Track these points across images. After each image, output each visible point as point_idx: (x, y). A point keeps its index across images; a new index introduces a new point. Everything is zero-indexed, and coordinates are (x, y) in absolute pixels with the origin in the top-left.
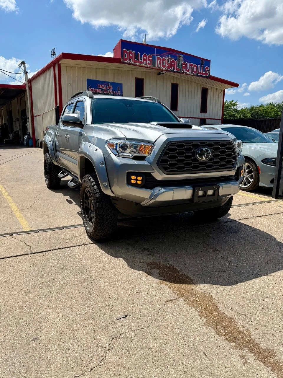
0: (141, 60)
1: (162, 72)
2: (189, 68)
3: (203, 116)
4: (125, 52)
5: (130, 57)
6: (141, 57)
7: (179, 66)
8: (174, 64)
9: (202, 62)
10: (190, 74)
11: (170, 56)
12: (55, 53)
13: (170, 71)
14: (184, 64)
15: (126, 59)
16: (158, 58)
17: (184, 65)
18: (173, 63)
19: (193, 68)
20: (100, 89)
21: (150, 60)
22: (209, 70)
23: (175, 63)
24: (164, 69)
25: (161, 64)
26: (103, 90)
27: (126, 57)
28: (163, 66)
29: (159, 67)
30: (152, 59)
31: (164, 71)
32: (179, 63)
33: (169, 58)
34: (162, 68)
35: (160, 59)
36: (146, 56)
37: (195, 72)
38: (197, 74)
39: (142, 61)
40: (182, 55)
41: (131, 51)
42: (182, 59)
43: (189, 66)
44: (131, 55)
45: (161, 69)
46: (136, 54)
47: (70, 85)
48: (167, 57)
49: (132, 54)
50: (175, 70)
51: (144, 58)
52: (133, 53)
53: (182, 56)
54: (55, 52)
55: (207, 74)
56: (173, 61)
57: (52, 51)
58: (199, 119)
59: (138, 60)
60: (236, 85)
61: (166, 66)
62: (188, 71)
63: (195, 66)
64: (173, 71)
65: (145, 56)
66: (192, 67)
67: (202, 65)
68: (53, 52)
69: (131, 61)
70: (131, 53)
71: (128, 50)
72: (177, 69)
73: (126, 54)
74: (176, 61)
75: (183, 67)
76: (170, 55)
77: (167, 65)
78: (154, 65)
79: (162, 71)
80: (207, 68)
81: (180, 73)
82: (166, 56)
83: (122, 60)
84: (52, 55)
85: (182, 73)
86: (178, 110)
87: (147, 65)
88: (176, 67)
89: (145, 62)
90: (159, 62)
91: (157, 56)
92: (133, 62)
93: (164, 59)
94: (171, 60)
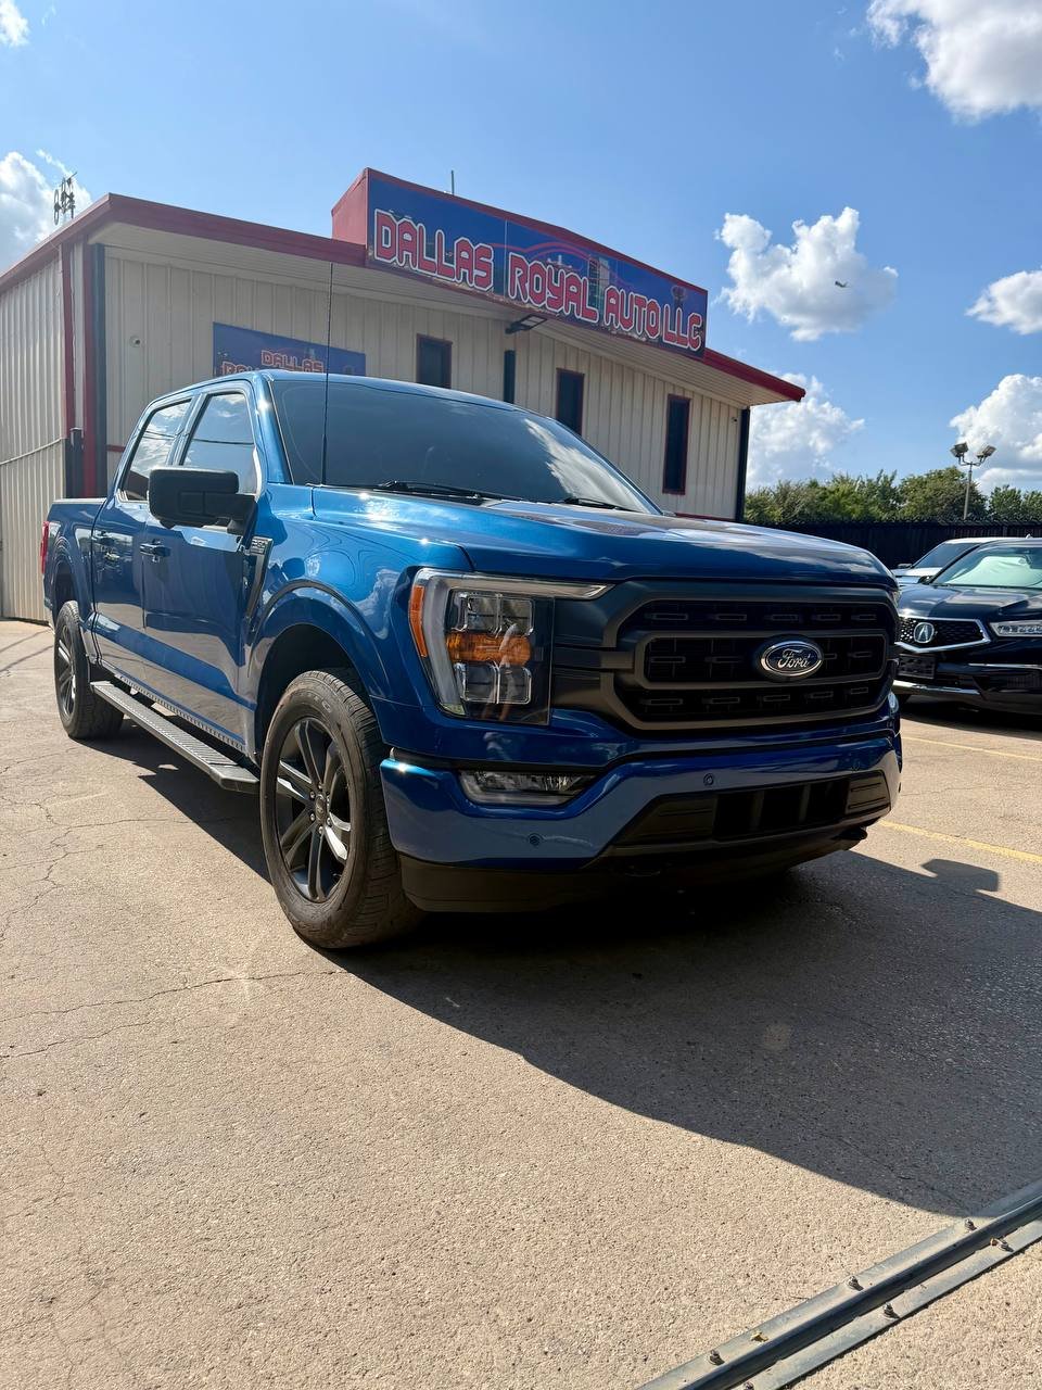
0: (449, 260)
1: (525, 322)
2: (631, 313)
3: (673, 504)
4: (384, 221)
5: (405, 245)
6: (449, 248)
7: (593, 301)
8: (575, 291)
9: (679, 293)
10: (635, 336)
11: (560, 257)
12: (72, 201)
13: (561, 317)
14: (611, 294)
15: (388, 254)
16: (517, 263)
17: (613, 301)
18: (573, 289)
19: (643, 317)
21: (484, 267)
22: (703, 329)
23: (579, 290)
24: (537, 307)
25: (527, 285)
27: (387, 243)
28: (532, 294)
29: (518, 298)
30: (491, 261)
31: (533, 319)
32: (593, 290)
33: (556, 267)
34: (529, 302)
35: (524, 268)
36: (469, 250)
37: (653, 331)
38: (660, 338)
39: (454, 266)
40: (607, 259)
41: (407, 219)
42: (604, 273)
43: (631, 306)
44: (407, 237)
45: (528, 306)
46: (431, 237)
47: (137, 342)
48: (549, 260)
49: (412, 233)
50: (580, 317)
51: (459, 256)
52: (417, 228)
53: (605, 262)
54: (72, 196)
55: (694, 343)
56: (572, 281)
57: (57, 191)
59: (436, 261)
60: (795, 394)
61: (547, 296)
62: (627, 324)
63: (652, 307)
64: (572, 319)
65: (463, 247)
66: (640, 309)
67: (679, 304)
68: (64, 195)
69: (407, 261)
70: (406, 228)
71: (399, 215)
72: (591, 315)
73: (386, 231)
74: (582, 281)
75: (611, 308)
76: (562, 254)
77: (549, 295)
78: (499, 288)
79: (531, 314)
80: (696, 320)
81: (598, 328)
82: (550, 255)
83: (373, 253)
84: (57, 207)
85: (605, 330)
87: (474, 284)
88: (584, 305)
89: (465, 273)
90: (517, 275)
91: (511, 254)
92: (417, 268)
93: (536, 269)
94: (566, 276)
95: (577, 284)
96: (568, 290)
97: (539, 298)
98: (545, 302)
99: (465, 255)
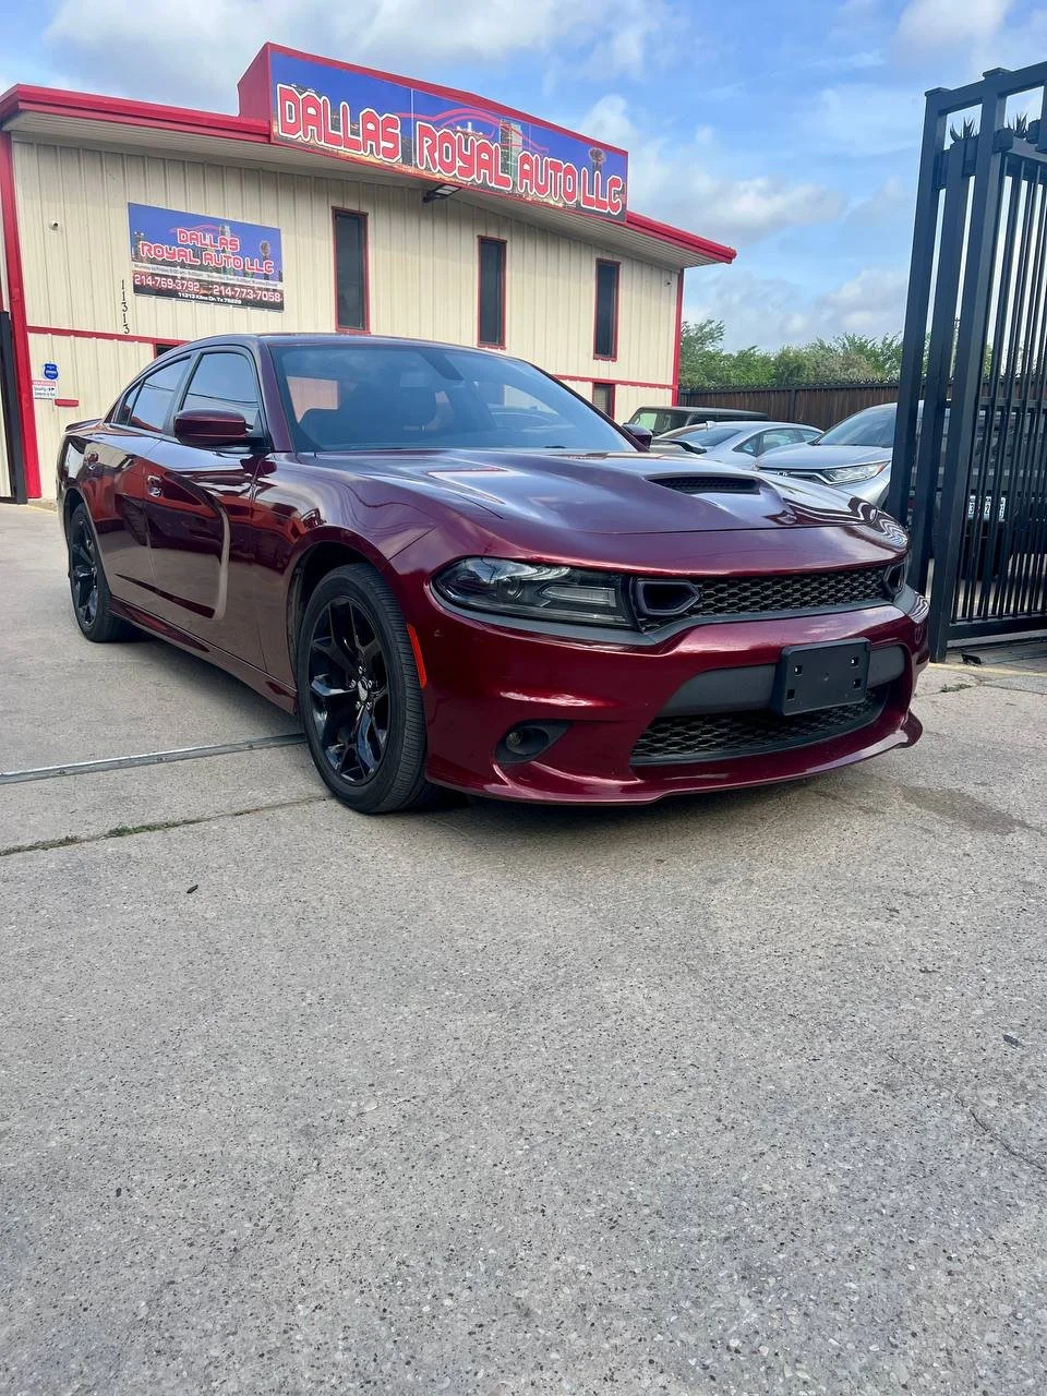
0: (355, 132)
2: (546, 179)
3: (604, 370)
4: (287, 96)
5: (309, 120)
6: (355, 120)
7: (505, 167)
8: (487, 158)
9: (597, 155)
10: (552, 202)
11: (470, 124)
13: (473, 186)
14: (525, 159)
15: (293, 129)
16: (425, 132)
17: (526, 167)
18: (485, 156)
19: (560, 180)
20: (187, 247)
21: (391, 138)
22: (623, 192)
23: (491, 157)
24: (447, 176)
25: (437, 155)
26: (198, 253)
27: (291, 118)
28: (442, 163)
29: (427, 169)
30: (398, 131)
31: (447, 187)
32: (506, 157)
33: (465, 134)
34: (439, 172)
35: (433, 138)
36: (375, 121)
37: (570, 196)
38: (578, 203)
39: (360, 139)
40: (517, 122)
41: (311, 93)
42: (516, 139)
43: (547, 171)
44: (311, 111)
45: (438, 176)
46: (335, 110)
47: (56, 225)
48: (459, 128)
49: (316, 106)
50: (493, 185)
51: (365, 128)
52: (321, 101)
53: (518, 128)
55: (615, 206)
56: (484, 148)
58: (590, 384)
59: (341, 134)
60: (726, 256)
61: (458, 165)
62: (542, 190)
63: (569, 171)
64: (484, 187)
65: (369, 118)
66: (556, 175)
67: (597, 167)
69: (312, 136)
70: (309, 102)
71: (302, 89)
72: (500, 181)
73: (290, 107)
74: (493, 148)
75: (525, 174)
76: (470, 120)
77: (459, 163)
78: (407, 159)
79: (442, 184)
80: (615, 183)
81: (511, 195)
82: (457, 123)
83: (277, 129)
85: (520, 197)
86: (507, 345)
87: (381, 156)
88: (497, 172)
89: (371, 145)
90: (426, 145)
91: (418, 123)
92: (322, 143)
93: (445, 138)
94: (477, 144)
95: (489, 151)
96: (479, 156)
97: (449, 168)
98: (456, 171)
99: (371, 126)
